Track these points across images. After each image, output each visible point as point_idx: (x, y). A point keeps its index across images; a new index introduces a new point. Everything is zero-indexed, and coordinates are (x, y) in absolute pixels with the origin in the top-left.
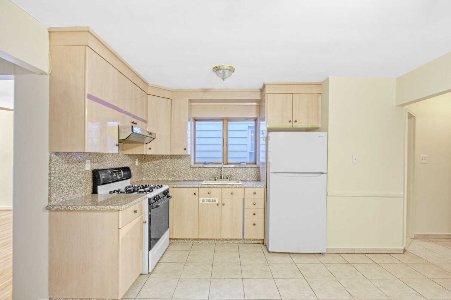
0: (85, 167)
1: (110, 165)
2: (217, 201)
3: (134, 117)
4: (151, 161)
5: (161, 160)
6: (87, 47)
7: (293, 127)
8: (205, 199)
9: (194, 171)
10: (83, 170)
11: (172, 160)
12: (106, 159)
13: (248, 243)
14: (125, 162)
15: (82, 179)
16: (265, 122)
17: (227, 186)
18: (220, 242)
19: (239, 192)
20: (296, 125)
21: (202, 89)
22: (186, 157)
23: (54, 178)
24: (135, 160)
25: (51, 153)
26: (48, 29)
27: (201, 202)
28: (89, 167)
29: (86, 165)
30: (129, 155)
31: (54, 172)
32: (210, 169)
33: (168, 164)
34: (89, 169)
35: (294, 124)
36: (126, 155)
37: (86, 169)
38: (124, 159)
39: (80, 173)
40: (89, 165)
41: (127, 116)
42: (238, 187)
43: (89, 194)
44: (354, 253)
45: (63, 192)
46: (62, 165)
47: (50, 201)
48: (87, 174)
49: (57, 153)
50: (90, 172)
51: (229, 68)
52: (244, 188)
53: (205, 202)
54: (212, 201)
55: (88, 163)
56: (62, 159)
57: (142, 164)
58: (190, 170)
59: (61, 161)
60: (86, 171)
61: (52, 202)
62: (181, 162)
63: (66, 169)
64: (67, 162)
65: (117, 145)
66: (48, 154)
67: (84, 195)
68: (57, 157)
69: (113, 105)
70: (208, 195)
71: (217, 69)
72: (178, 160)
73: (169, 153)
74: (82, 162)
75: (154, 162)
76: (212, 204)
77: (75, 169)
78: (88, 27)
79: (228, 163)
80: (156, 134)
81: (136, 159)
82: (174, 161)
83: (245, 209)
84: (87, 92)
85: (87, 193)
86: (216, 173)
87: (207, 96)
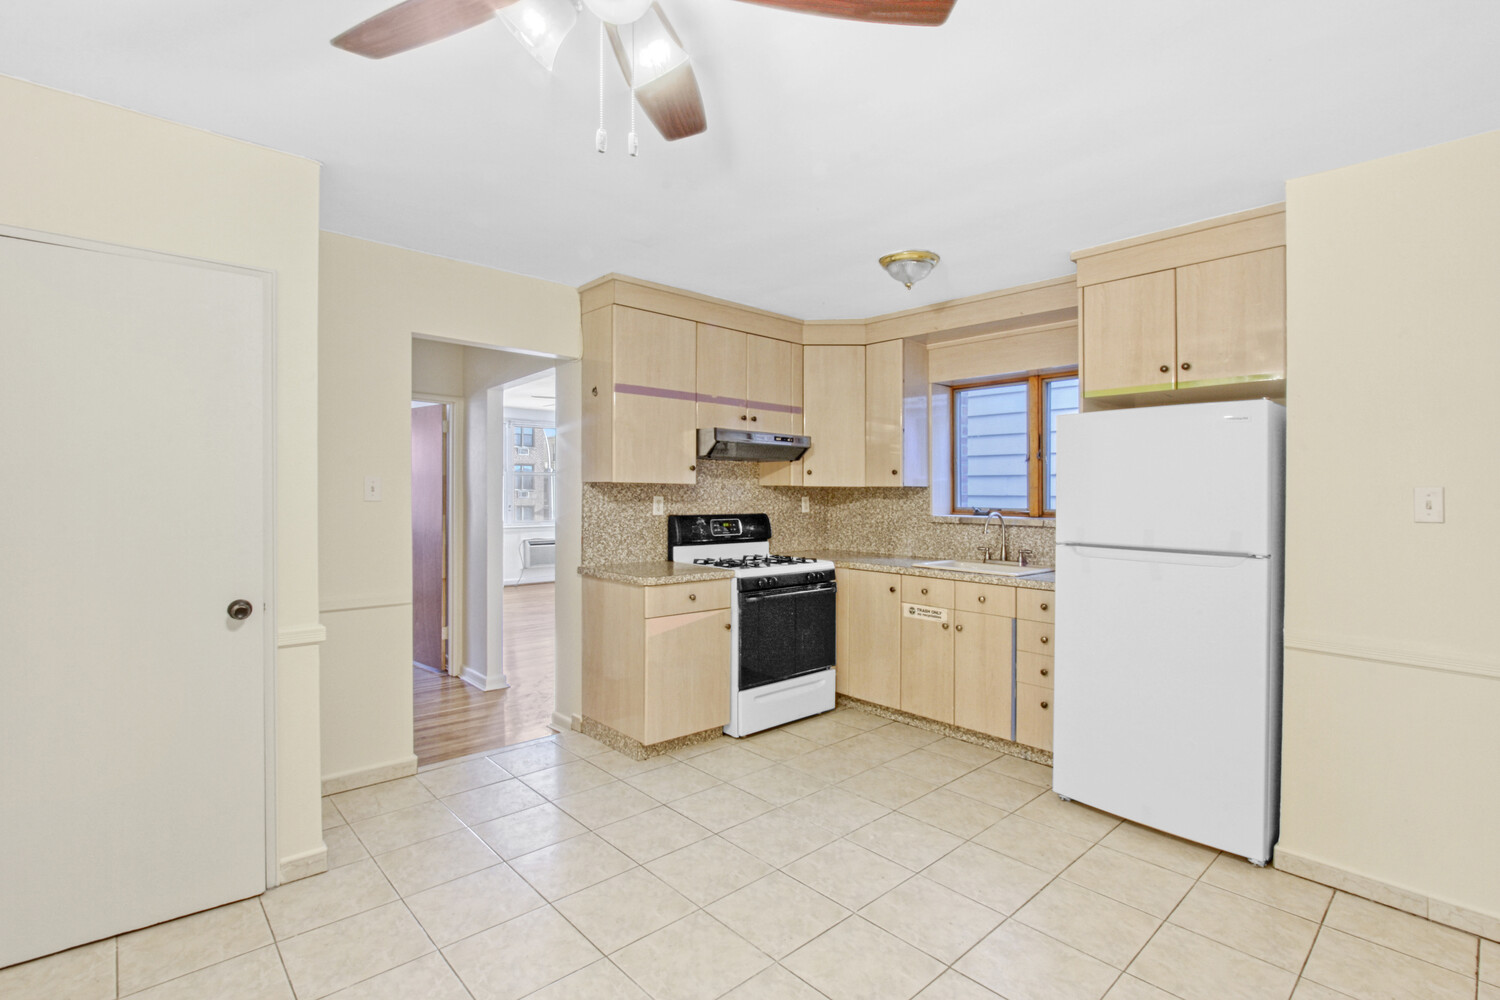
0: (652, 510)
1: (718, 508)
2: (944, 618)
3: (748, 404)
4: (845, 503)
5: (865, 502)
6: (615, 306)
7: (1180, 387)
8: (916, 607)
9: (938, 531)
10: (648, 515)
11: (886, 501)
12: (705, 497)
13: (1036, 762)
14: (764, 503)
15: (645, 532)
16: (1077, 380)
17: (967, 577)
18: (959, 735)
19: (1001, 599)
20: (1190, 380)
21: (931, 306)
22: (917, 493)
23: (590, 525)
24: (801, 500)
25: (585, 483)
26: (578, 289)
27: (906, 614)
28: (660, 509)
29: (655, 505)
30: (776, 488)
31: (589, 514)
32: (977, 527)
33: (878, 510)
34: (661, 513)
35: (1183, 375)
36: (766, 487)
37: (654, 513)
38: (760, 496)
39: (641, 520)
40: (662, 505)
41: (726, 407)
42: (995, 582)
43: (662, 559)
44: (1425, 916)
45: (605, 548)
46: (605, 505)
47: (583, 560)
48: (657, 523)
49: (594, 485)
50: (664, 520)
51: (916, 256)
52: (1016, 587)
53: (916, 616)
54: (930, 614)
55: (659, 502)
56: (604, 495)
57: (827, 511)
58: (928, 530)
59: (601, 497)
60: (654, 517)
61: (586, 563)
62: (907, 505)
63: (612, 511)
64: (612, 499)
65: (693, 468)
66: (581, 485)
67: (649, 559)
68: (594, 491)
69: (681, 393)
70: (924, 597)
71: (887, 262)
72: (901, 502)
73: (860, 483)
74: (644, 499)
75: (851, 505)
76: (932, 622)
77: (631, 512)
78: (612, 274)
79: (1045, 511)
80: (810, 438)
81: (803, 498)
82: (893, 504)
83: (1018, 652)
84: (614, 382)
85: (657, 558)
86: (993, 542)
87: (947, 323)
